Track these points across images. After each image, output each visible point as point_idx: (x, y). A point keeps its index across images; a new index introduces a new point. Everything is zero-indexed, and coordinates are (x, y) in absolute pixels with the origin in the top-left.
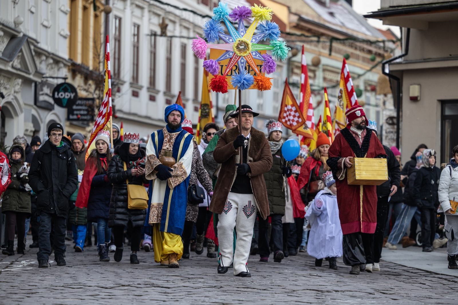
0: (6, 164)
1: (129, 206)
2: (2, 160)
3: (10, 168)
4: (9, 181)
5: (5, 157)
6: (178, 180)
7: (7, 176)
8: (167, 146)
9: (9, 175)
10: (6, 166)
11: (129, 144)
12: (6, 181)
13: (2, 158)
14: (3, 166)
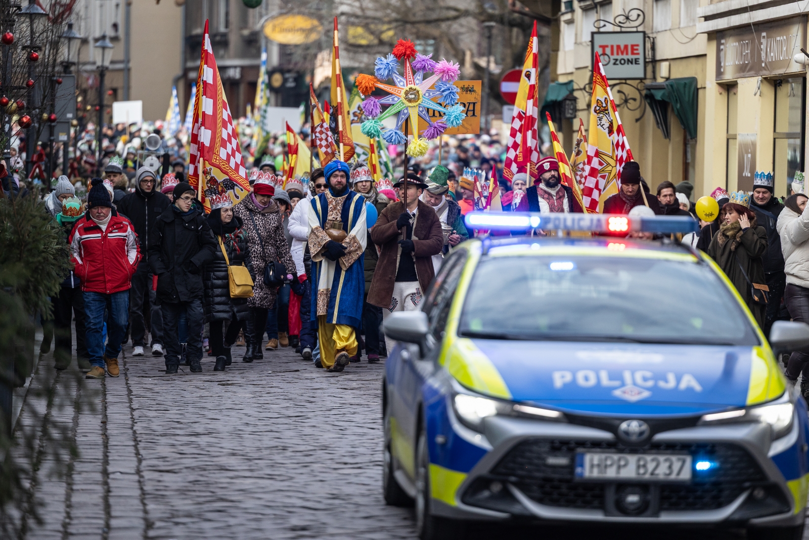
0: (130, 233)
1: (231, 294)
2: (124, 229)
3: (137, 237)
4: (139, 256)
5: (127, 223)
6: (352, 257)
7: (135, 250)
8: (334, 215)
9: (137, 248)
10: (131, 236)
11: (219, 209)
12: (134, 258)
13: (123, 224)
14: (126, 236)
